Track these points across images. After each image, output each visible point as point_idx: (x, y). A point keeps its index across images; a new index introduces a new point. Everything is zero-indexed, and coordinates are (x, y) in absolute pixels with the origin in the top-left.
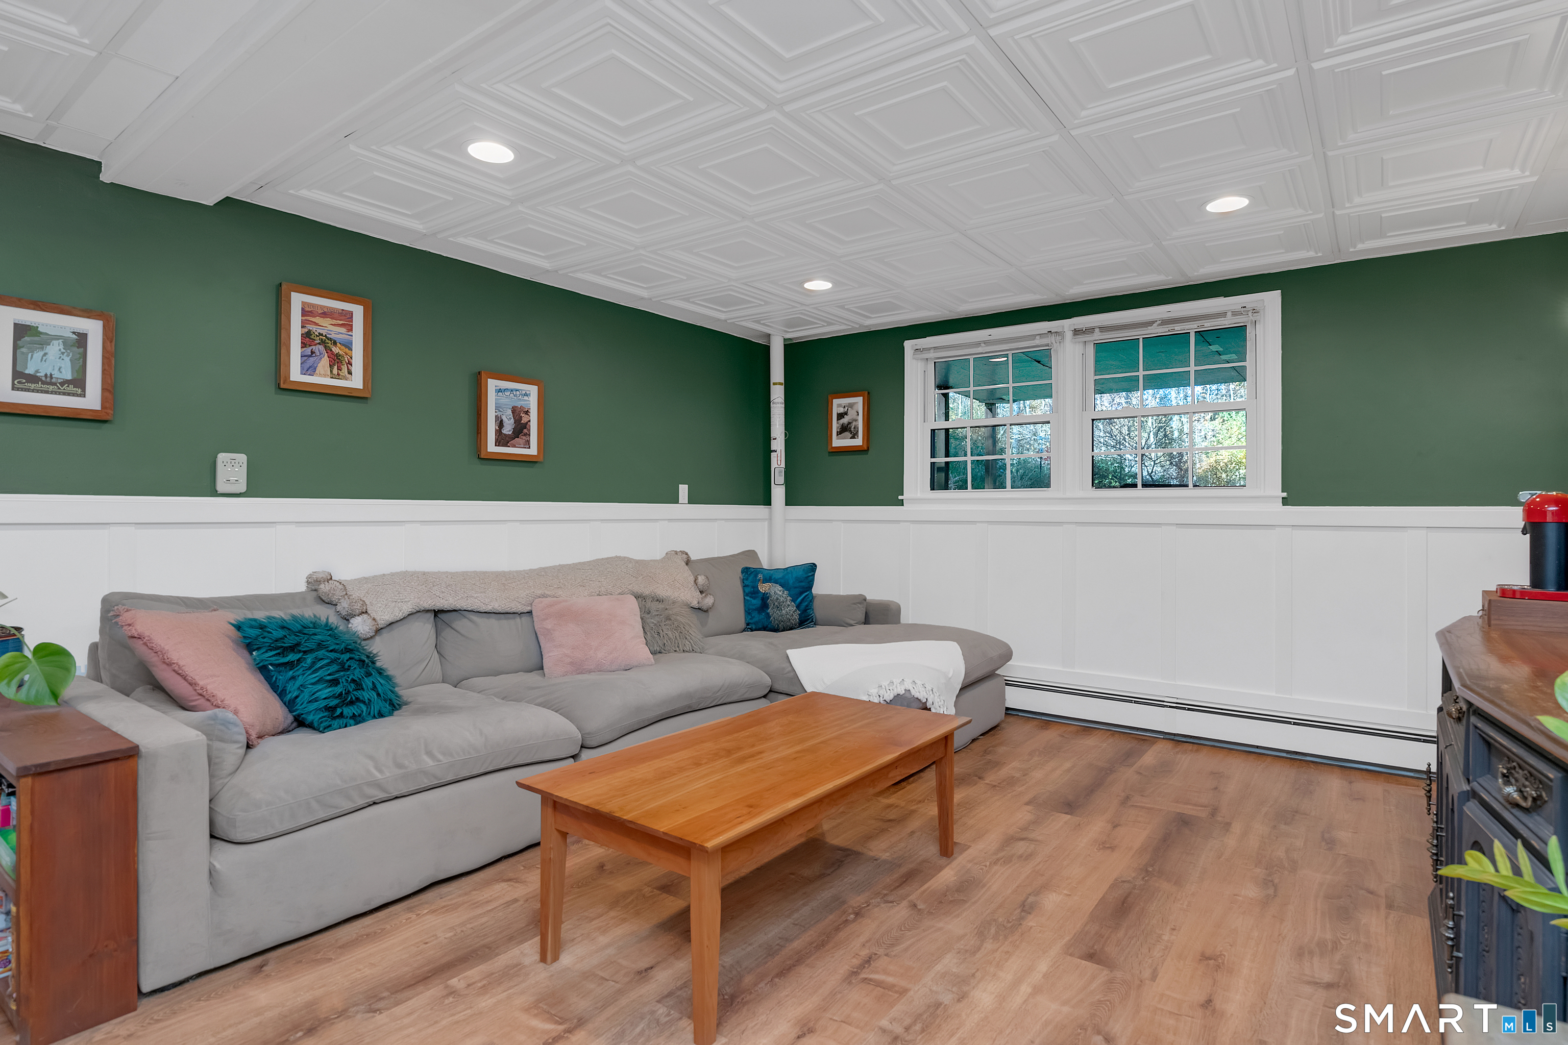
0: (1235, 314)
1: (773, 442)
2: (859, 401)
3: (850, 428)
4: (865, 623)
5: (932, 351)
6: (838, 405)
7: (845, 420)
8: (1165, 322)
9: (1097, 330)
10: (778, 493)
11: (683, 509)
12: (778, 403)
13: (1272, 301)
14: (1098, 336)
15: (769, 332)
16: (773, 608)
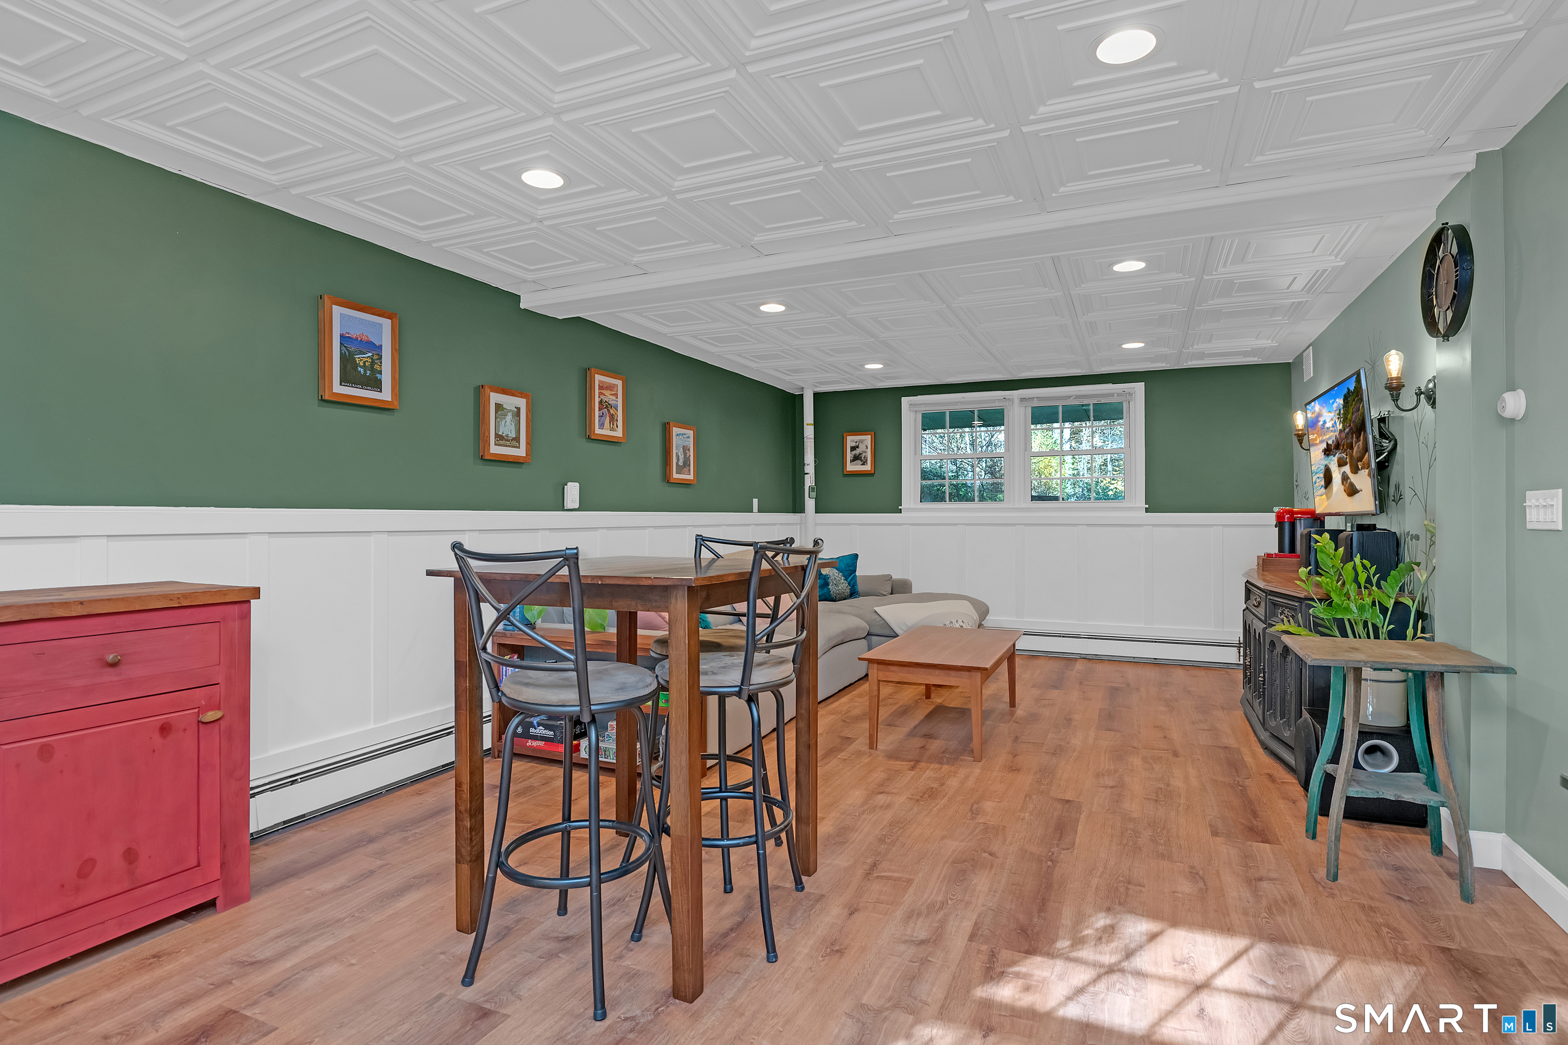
0: (1119, 395)
1: (806, 467)
2: (868, 439)
3: (861, 457)
4: (892, 594)
5: (923, 406)
6: (851, 440)
7: (857, 452)
8: (1078, 397)
9: (1035, 399)
10: (810, 504)
11: (756, 517)
12: (810, 439)
13: (1139, 388)
14: (1036, 404)
15: (803, 386)
16: (832, 585)
